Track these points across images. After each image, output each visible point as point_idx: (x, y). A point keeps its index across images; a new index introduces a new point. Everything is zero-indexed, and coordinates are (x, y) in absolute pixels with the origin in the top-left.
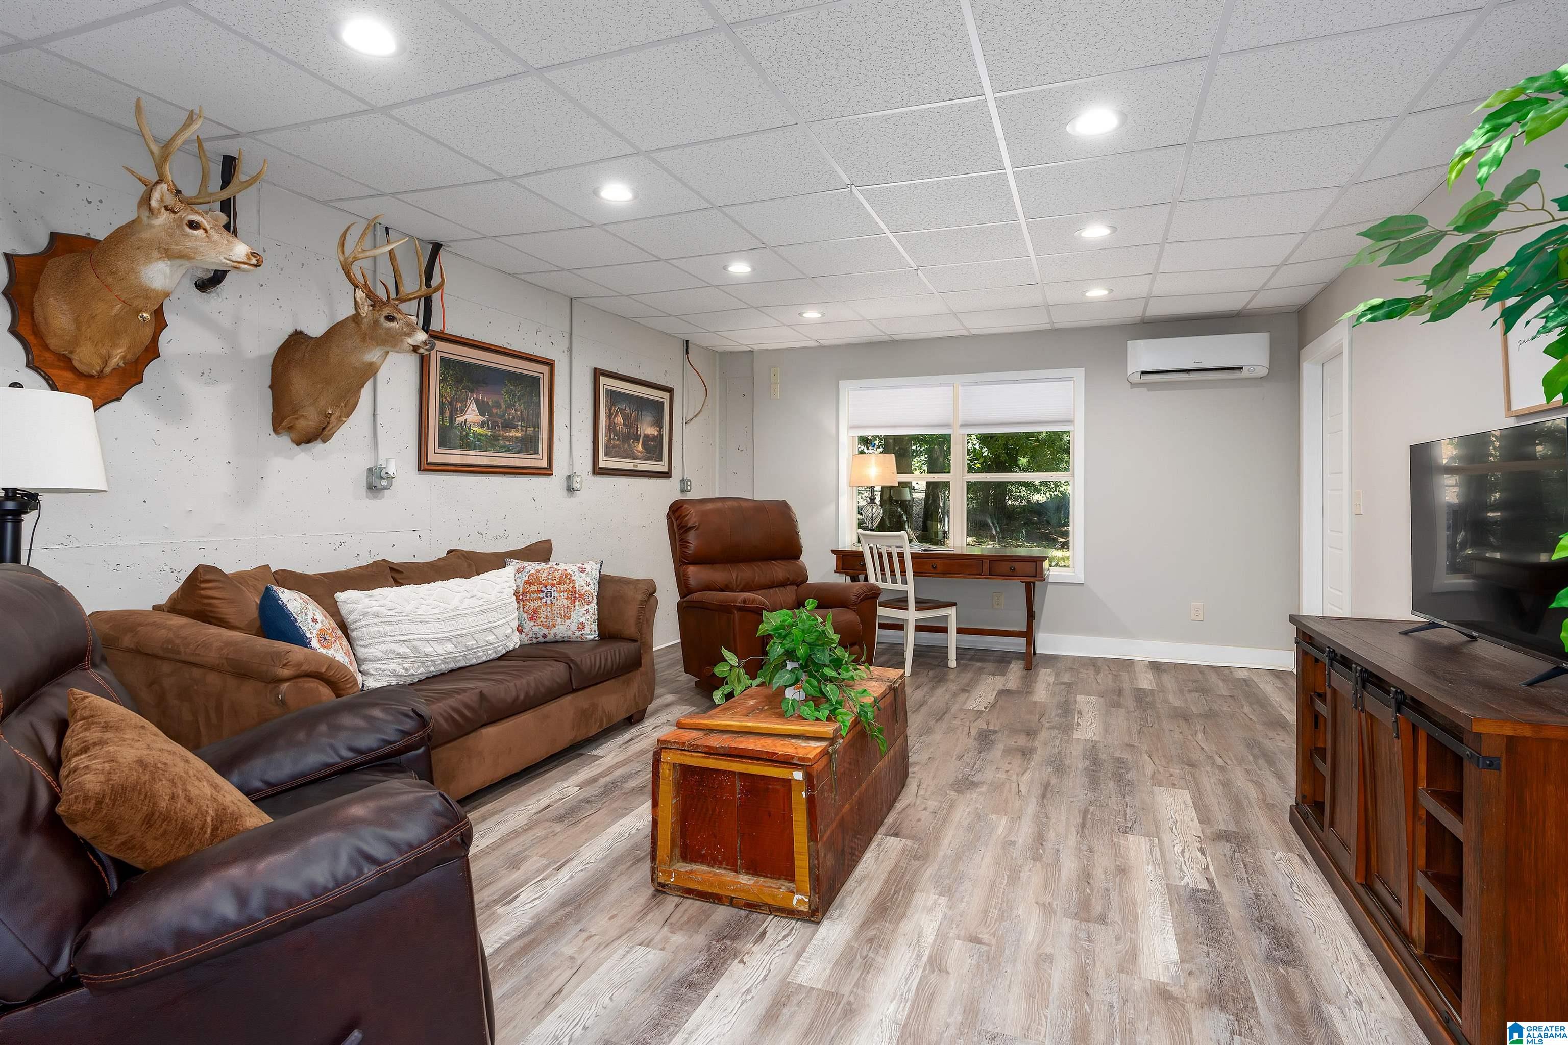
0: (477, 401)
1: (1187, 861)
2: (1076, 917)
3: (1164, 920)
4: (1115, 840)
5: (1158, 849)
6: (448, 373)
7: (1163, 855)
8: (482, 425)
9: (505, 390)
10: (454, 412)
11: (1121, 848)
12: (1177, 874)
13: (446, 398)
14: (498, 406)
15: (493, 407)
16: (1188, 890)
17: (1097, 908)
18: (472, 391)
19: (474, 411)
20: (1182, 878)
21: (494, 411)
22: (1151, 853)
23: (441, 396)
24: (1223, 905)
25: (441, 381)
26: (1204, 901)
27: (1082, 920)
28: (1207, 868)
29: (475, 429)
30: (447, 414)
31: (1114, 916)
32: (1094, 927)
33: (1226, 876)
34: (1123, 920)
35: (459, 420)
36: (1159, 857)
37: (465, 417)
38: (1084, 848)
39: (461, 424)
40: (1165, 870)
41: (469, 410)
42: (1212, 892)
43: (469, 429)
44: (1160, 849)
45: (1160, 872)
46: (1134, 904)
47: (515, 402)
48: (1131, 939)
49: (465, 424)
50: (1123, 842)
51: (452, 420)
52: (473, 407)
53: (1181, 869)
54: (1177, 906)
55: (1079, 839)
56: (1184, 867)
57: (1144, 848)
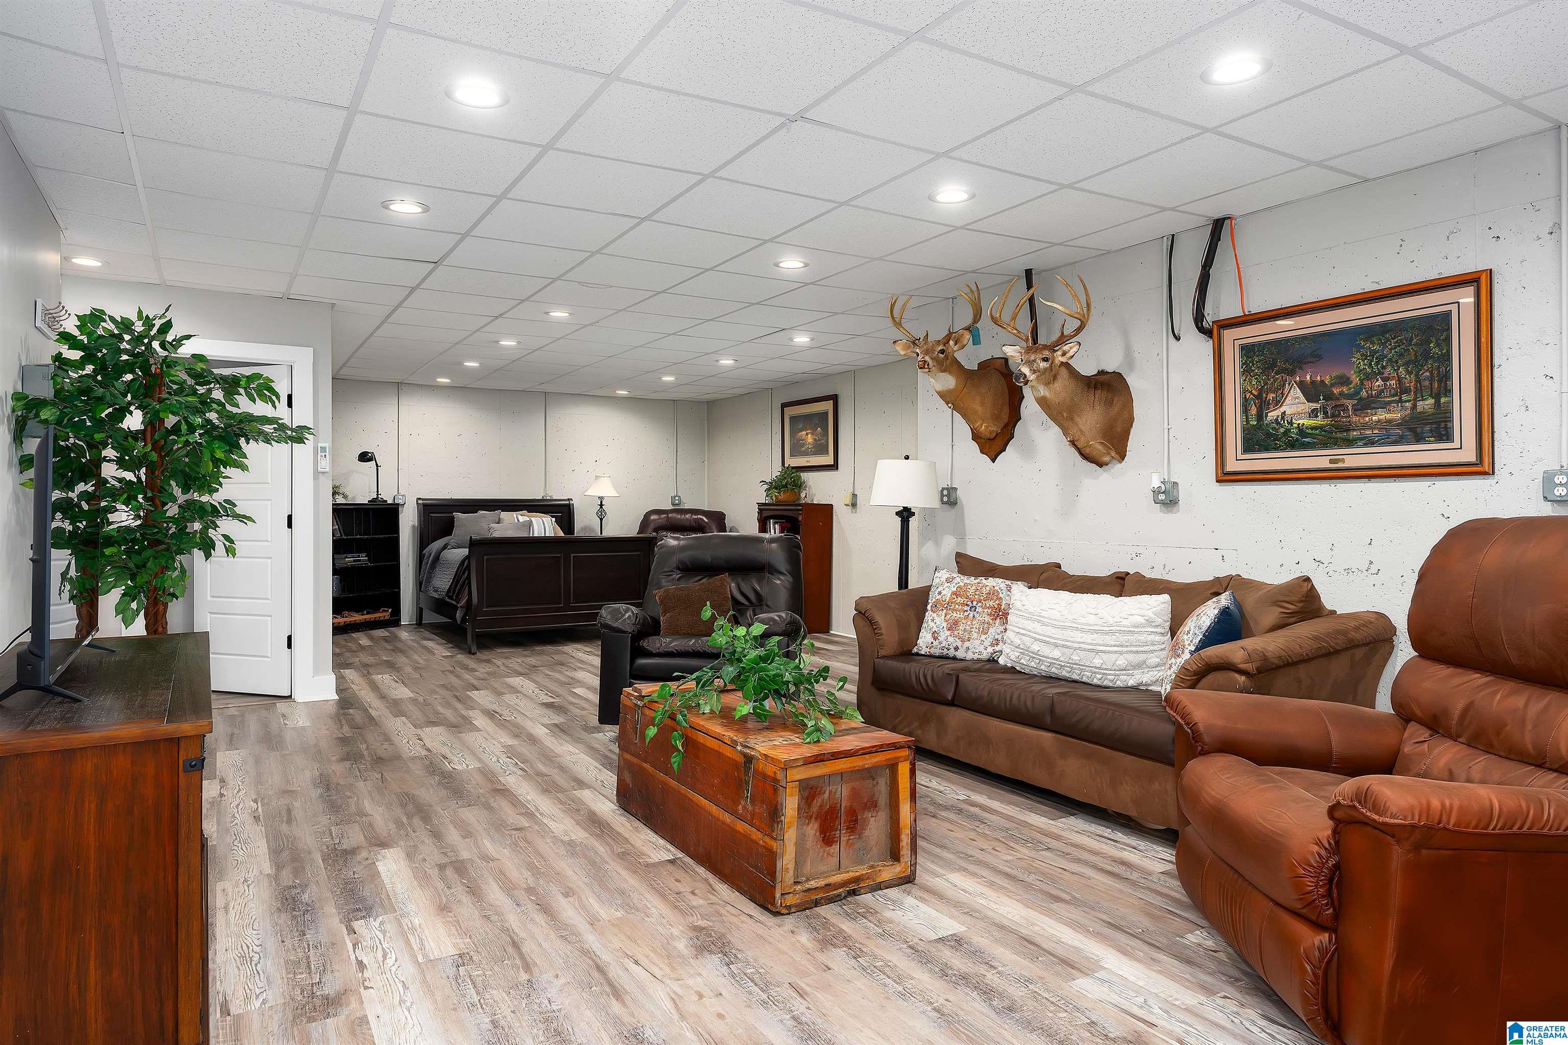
0: (1302, 385)
1: (379, 946)
2: (462, 862)
3: (393, 883)
4: (468, 940)
5: (415, 948)
6: (1252, 362)
7: (408, 942)
8: (1314, 414)
9: (1358, 355)
10: (1263, 406)
11: (456, 933)
12: (388, 927)
13: (1251, 392)
14: (1344, 381)
15: (1332, 385)
16: (374, 914)
17: (449, 872)
18: (1292, 373)
19: (1298, 398)
20: (381, 923)
21: (1336, 391)
22: (421, 939)
23: (1244, 391)
24: (339, 913)
25: (1244, 373)
26: (358, 910)
27: (457, 861)
28: (354, 946)
29: (1301, 422)
30: (1254, 410)
31: (435, 872)
32: (445, 860)
33: (333, 944)
34: (426, 872)
35: (1273, 415)
36: (411, 937)
37: (1282, 409)
38: (494, 918)
39: (1276, 420)
40: (401, 925)
41: (1289, 398)
42: (350, 920)
43: (1291, 423)
44: (412, 948)
45: (405, 921)
46: (421, 886)
47: (1384, 367)
48: (415, 863)
49: (1283, 418)
50: (458, 941)
51: (1260, 417)
52: (1297, 392)
53: (384, 932)
54: (383, 897)
55: (506, 925)
56: (381, 936)
57: (432, 943)
